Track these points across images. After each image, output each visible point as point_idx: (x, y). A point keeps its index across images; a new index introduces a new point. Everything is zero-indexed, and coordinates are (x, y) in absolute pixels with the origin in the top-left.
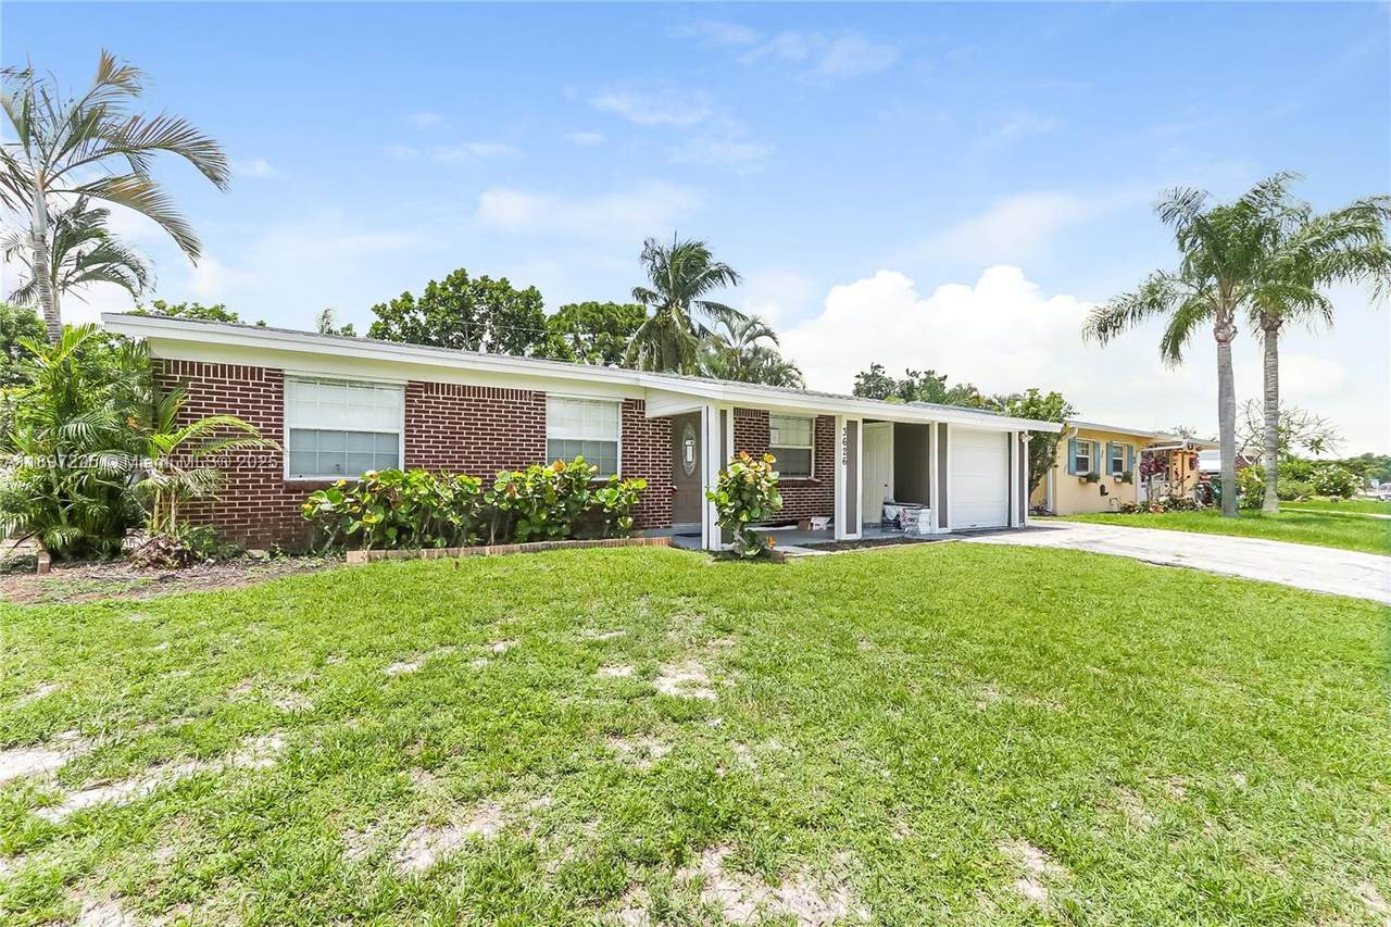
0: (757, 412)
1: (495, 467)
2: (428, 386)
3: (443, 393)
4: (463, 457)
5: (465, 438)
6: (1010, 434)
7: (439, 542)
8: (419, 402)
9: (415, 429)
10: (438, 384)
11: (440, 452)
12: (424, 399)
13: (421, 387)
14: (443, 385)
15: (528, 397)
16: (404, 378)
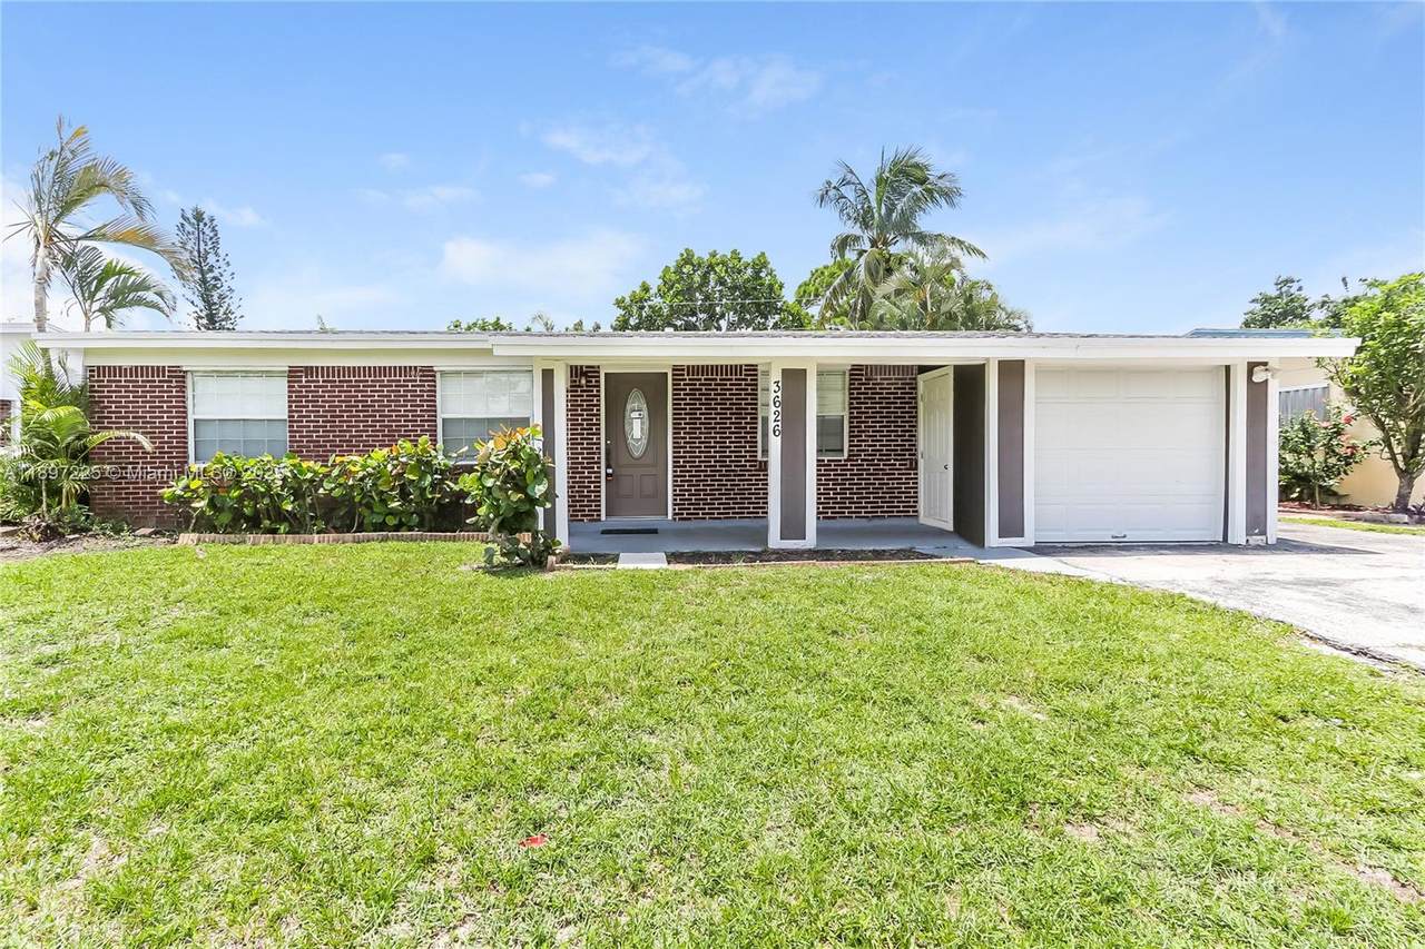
0: (735, 369)
1: (345, 451)
2: (308, 370)
3: (323, 376)
4: (344, 441)
5: (345, 421)
6: (1228, 368)
7: (282, 527)
8: (300, 387)
9: (296, 415)
10: (317, 368)
11: (321, 436)
12: (304, 383)
13: (301, 371)
14: (322, 368)
15: (413, 373)
16: (283, 365)
